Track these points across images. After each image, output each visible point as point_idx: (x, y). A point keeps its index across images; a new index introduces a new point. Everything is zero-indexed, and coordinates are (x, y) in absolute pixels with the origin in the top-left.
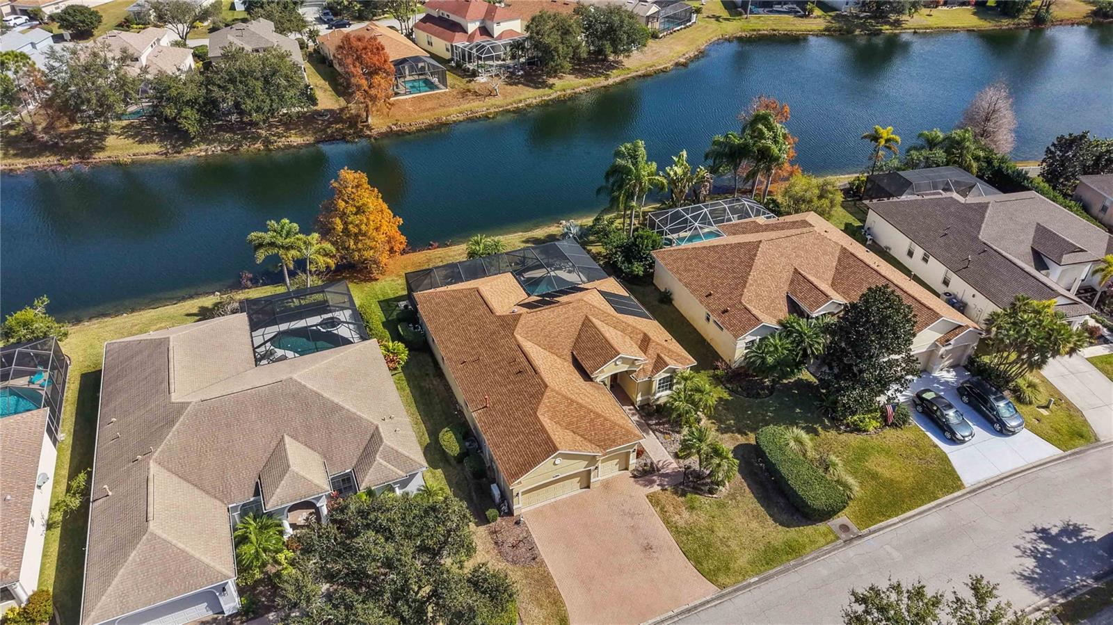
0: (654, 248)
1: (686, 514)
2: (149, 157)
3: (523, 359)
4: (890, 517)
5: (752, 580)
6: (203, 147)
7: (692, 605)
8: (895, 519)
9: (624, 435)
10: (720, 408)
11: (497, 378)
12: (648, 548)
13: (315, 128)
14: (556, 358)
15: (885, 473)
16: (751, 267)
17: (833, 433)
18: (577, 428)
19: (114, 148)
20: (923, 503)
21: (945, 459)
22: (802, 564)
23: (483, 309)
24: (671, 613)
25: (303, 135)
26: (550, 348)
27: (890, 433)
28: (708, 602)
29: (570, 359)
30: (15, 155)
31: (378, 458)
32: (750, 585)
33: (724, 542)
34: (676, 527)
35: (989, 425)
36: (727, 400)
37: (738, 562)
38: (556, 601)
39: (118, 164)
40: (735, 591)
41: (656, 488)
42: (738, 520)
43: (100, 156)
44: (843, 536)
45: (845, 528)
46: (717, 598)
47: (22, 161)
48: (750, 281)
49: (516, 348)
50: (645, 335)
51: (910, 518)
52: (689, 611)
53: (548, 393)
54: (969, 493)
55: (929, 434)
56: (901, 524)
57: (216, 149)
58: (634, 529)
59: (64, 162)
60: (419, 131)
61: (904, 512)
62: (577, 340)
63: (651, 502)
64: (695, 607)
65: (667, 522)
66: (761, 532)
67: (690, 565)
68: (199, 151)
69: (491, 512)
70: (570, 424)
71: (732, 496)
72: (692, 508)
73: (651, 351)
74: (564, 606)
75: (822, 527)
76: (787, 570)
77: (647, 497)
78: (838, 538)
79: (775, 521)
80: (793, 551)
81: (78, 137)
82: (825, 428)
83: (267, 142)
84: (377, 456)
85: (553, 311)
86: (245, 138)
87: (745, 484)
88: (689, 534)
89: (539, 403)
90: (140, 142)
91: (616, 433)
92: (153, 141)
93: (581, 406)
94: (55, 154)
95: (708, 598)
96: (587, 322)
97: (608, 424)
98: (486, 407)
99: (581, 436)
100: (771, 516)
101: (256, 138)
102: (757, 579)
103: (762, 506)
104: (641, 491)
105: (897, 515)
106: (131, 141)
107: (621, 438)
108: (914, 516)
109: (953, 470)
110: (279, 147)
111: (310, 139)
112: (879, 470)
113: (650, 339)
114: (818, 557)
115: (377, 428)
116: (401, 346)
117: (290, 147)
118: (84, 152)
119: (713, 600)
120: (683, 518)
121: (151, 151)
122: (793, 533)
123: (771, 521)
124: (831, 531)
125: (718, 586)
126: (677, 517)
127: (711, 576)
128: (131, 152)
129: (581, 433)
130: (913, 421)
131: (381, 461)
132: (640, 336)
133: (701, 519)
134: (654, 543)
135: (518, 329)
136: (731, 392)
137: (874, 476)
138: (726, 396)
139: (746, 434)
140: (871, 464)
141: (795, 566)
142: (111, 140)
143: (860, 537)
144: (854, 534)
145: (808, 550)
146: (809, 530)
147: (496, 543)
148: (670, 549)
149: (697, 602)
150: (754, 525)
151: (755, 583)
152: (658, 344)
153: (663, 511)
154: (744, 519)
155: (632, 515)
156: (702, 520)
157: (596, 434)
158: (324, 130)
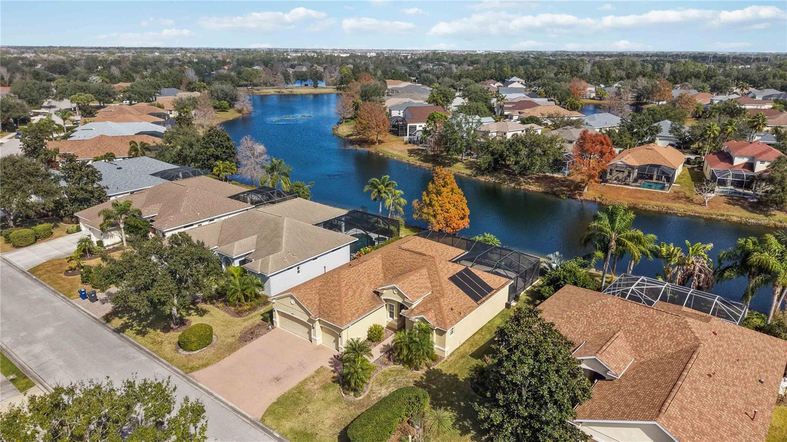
1: (317, 387)
2: (463, 175)
6: (488, 177)
7: (241, 411)
9: (336, 318)
10: (444, 378)
12: (277, 379)
18: (325, 299)
19: (454, 167)
24: (230, 403)
28: (246, 417)
32: (271, 434)
33: (303, 411)
34: (302, 386)
36: (458, 379)
37: (288, 422)
38: (220, 358)
40: (262, 428)
41: (331, 368)
42: (328, 412)
43: (446, 169)
46: (251, 421)
52: (235, 410)
57: (492, 180)
58: (290, 369)
62: (403, 274)
63: (318, 369)
65: (305, 380)
66: (325, 427)
67: (274, 400)
70: (325, 294)
71: (350, 403)
72: (324, 387)
74: (217, 362)
77: (320, 367)
82: (474, 439)
83: (518, 184)
87: (368, 407)
88: (300, 393)
92: (472, 169)
93: (339, 290)
95: (249, 416)
97: (338, 307)
99: (320, 302)
100: (344, 428)
101: (515, 181)
102: (278, 436)
104: (324, 363)
106: (464, 166)
107: (333, 318)
110: (521, 189)
113: (439, 299)
115: (280, 251)
117: (526, 190)
118: (444, 166)
119: (249, 419)
120: (313, 386)
123: (339, 430)
125: (262, 418)
127: (269, 412)
133: (318, 394)
134: (283, 380)
138: (462, 378)
148: (283, 388)
150: (328, 422)
151: (274, 436)
152: (439, 304)
153: (313, 377)
154: (332, 415)
155: (301, 365)
158: (552, 188)
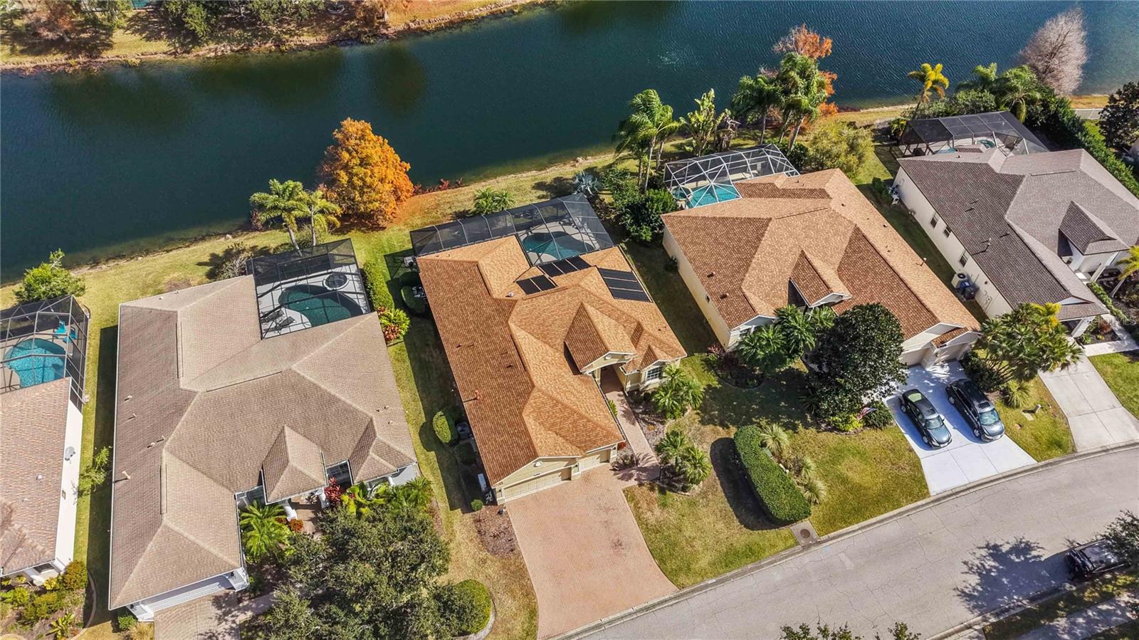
0: (664, 211)
1: (657, 511)
2: (158, 57)
3: (514, 352)
4: (851, 524)
5: (710, 582)
6: (212, 46)
7: (651, 603)
8: (856, 526)
9: (604, 437)
10: (707, 397)
11: (489, 368)
12: (618, 544)
13: (328, 25)
14: (548, 347)
15: (854, 477)
16: (756, 248)
17: (813, 430)
18: (560, 429)
19: (122, 45)
20: (886, 511)
21: (917, 465)
22: (758, 568)
23: (481, 288)
24: (631, 610)
25: (316, 33)
26: (544, 337)
27: (870, 434)
28: (666, 601)
29: (562, 350)
30: (22, 52)
31: (371, 453)
32: (707, 586)
33: (690, 541)
34: (647, 525)
35: (969, 429)
36: (716, 388)
37: (700, 562)
38: (528, 593)
39: (126, 65)
40: (693, 591)
41: (633, 483)
42: (706, 520)
43: (108, 55)
44: (803, 542)
45: (806, 533)
46: (675, 598)
47: (30, 59)
48: (753, 265)
49: (509, 338)
50: (639, 324)
51: (869, 526)
52: (647, 609)
53: (535, 393)
54: (933, 502)
55: (907, 437)
56: (860, 532)
57: (225, 49)
58: (607, 524)
59: (72, 61)
60: (438, 29)
61: (866, 519)
62: (570, 329)
63: (626, 496)
64: (654, 606)
65: (638, 518)
66: (726, 533)
67: (654, 563)
68: (207, 51)
69: (476, 503)
70: (553, 425)
71: (704, 494)
72: (664, 505)
73: (643, 343)
74: (535, 598)
75: (784, 531)
76: (744, 573)
77: (624, 491)
78: (797, 543)
79: (741, 522)
80: (752, 553)
81: (84, 31)
82: (806, 426)
83: (279, 42)
84: (371, 450)
85: (549, 299)
86: (255, 36)
87: (718, 482)
88: (658, 532)
89: (525, 403)
90: (148, 39)
91: (596, 436)
92: (160, 38)
93: (566, 407)
94: (63, 52)
95: (667, 597)
96: (581, 311)
97: (590, 425)
98: (476, 399)
99: (563, 437)
100: (737, 517)
101: (267, 36)
102: (714, 581)
103: (731, 506)
104: (619, 486)
105: (857, 523)
106: (138, 37)
107: (601, 440)
108: (875, 523)
109: (923, 477)
110: (291, 48)
111: (322, 38)
112: (850, 474)
113: (643, 329)
114: (776, 562)
115: (371, 420)
116: (402, 314)
117: (302, 47)
118: (92, 48)
119: (671, 599)
120: (654, 515)
121: (159, 50)
122: (756, 536)
123: (737, 523)
124: (792, 536)
125: (677, 586)
126: (649, 513)
127: (672, 575)
128: (140, 50)
129: (563, 434)
130: (895, 421)
131: (374, 455)
132: (634, 325)
133: (671, 516)
134: (624, 540)
135: (513, 317)
136: (721, 380)
137: (844, 480)
138: (715, 383)
139: (728, 428)
140: (842, 468)
141: (752, 570)
142: (118, 36)
143: (820, 543)
144: (813, 540)
145: (767, 554)
146: (771, 534)
147: (479, 532)
148: (638, 546)
149: (656, 601)
150: (720, 525)
151: (712, 584)
152: (650, 335)
153: (637, 507)
154: (712, 519)
155: (607, 510)
156: (671, 518)
157: (577, 435)
158: (338, 28)
